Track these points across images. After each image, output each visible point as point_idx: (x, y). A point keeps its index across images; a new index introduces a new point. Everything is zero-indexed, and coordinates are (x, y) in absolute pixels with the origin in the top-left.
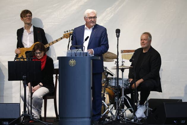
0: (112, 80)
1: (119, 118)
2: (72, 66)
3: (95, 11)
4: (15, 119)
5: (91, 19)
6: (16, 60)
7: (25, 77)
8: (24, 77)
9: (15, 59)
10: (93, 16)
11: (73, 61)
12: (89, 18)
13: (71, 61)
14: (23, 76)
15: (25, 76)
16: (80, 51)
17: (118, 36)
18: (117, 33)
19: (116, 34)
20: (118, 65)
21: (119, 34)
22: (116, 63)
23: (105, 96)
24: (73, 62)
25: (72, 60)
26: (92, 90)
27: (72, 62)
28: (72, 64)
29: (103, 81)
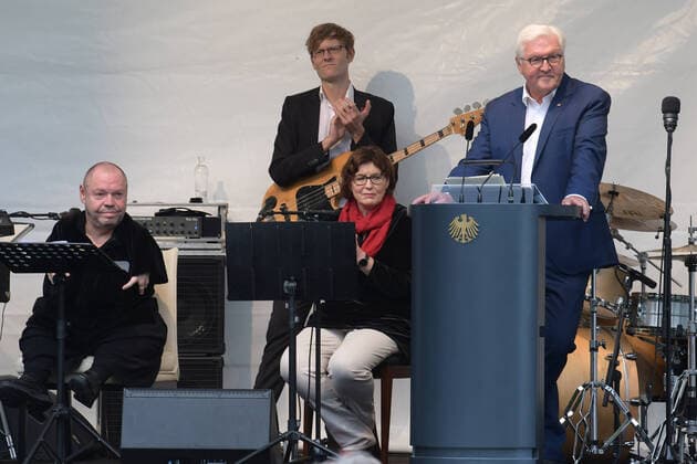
0: (653, 303)
1: (669, 457)
2: (464, 241)
3: (555, 30)
4: (253, 451)
5: (537, 66)
6: (266, 220)
7: (293, 284)
8: (287, 287)
9: (264, 213)
10: (548, 50)
11: (468, 220)
12: (530, 60)
13: (460, 220)
14: (286, 283)
15: (290, 281)
16: (497, 181)
17: (671, 127)
18: (668, 115)
19: (665, 118)
20: (667, 243)
21: (676, 118)
22: (661, 234)
23: (618, 368)
24: (468, 225)
25: (464, 217)
26: (543, 339)
27: (463, 226)
28: (463, 232)
29: (615, 307)
